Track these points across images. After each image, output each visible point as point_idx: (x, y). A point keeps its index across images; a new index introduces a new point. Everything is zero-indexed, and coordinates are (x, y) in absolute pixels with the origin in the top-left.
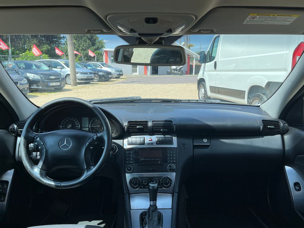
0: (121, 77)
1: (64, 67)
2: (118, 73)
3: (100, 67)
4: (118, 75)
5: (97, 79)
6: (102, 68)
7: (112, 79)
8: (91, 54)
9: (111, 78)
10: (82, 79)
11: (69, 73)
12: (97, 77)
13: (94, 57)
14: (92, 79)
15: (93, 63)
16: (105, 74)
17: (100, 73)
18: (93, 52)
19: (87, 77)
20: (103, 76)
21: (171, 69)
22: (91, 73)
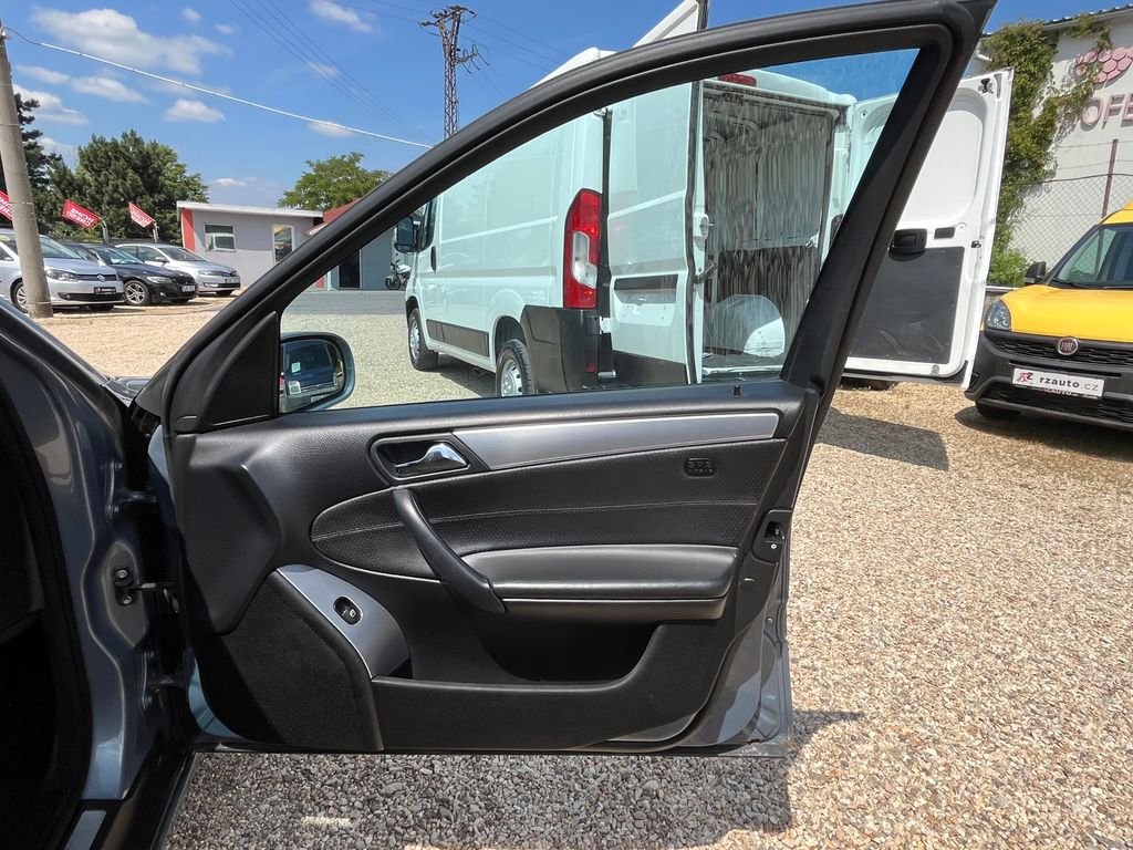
0: (233, 293)
1: (8, 256)
2: (222, 280)
3: (158, 261)
4: (221, 285)
5: (141, 298)
6: (165, 262)
7: (197, 299)
8: (140, 218)
9: (192, 295)
10: (74, 296)
11: (19, 274)
12: (141, 291)
13: (151, 227)
14: (117, 296)
15: (137, 248)
16: (170, 281)
17: (149, 278)
18: (150, 212)
19: (95, 288)
20: (162, 287)
21: (397, 274)
22: (109, 277)
